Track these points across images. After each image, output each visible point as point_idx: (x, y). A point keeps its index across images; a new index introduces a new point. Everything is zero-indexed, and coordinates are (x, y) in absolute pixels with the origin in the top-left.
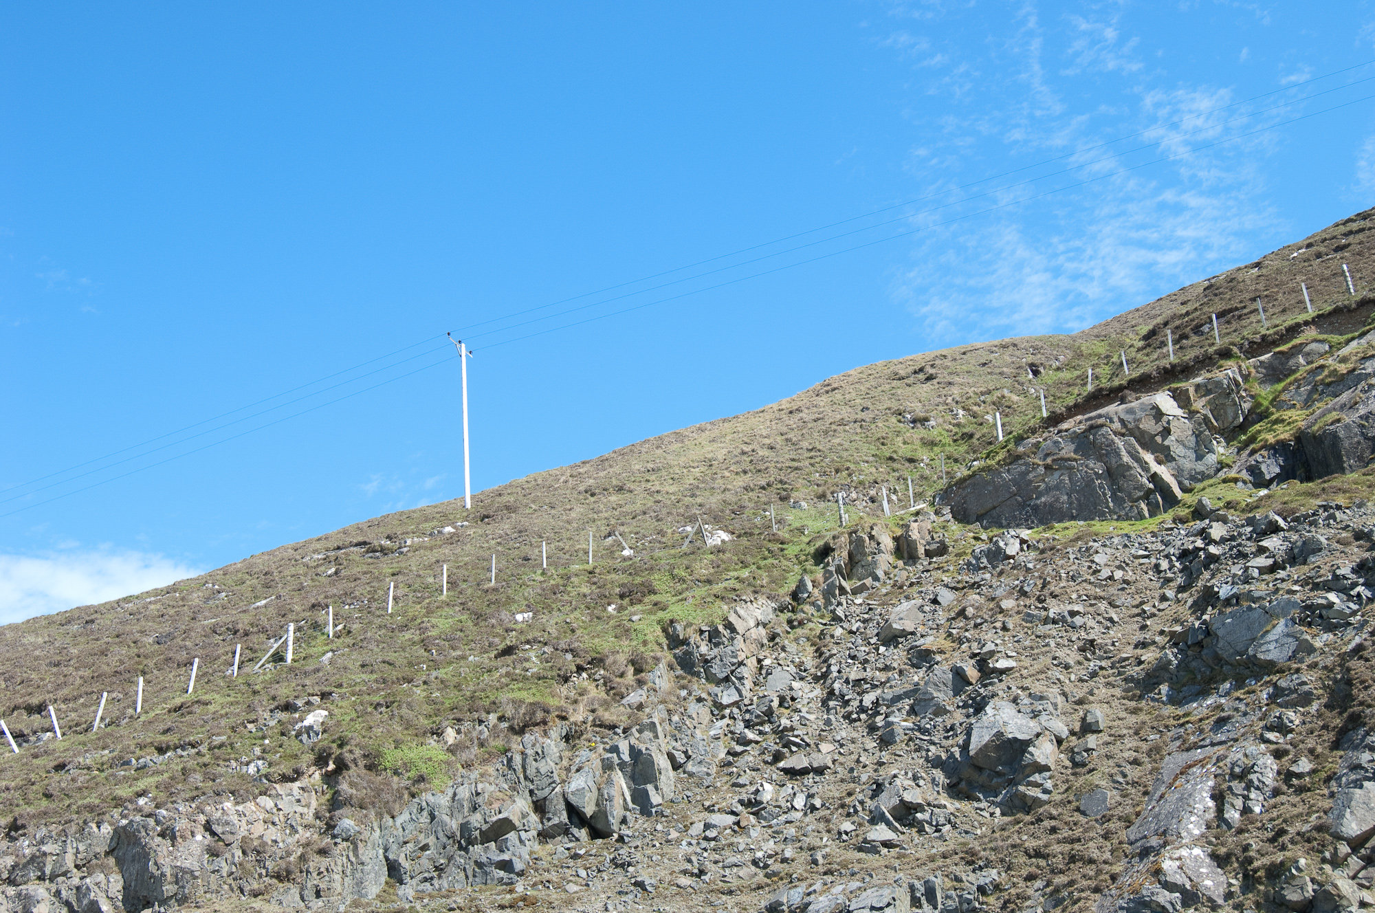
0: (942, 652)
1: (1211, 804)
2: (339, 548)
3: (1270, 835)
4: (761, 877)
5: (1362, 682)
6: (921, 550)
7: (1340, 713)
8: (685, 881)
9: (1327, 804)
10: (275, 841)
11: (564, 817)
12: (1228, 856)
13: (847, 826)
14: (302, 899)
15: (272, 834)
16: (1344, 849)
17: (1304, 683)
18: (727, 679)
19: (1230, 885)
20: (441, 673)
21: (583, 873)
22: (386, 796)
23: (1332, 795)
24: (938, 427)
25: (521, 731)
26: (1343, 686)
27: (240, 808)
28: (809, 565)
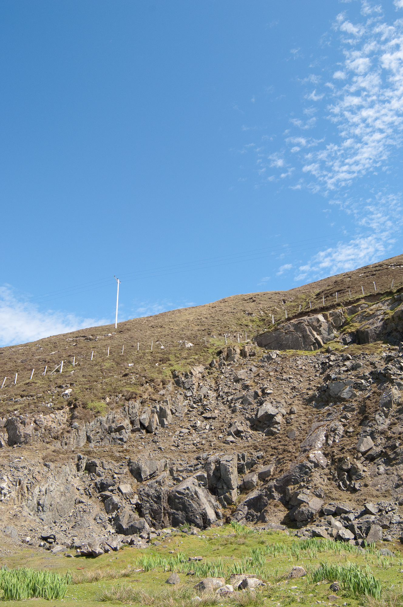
0: (252, 386)
1: (324, 438)
2: (77, 337)
3: (340, 449)
4: (195, 449)
5: (369, 407)
6: (248, 354)
7: (362, 415)
8: (173, 448)
9: (356, 441)
10: (54, 427)
11: (139, 426)
12: (328, 454)
13: (221, 435)
14: (61, 446)
15: (54, 425)
16: (360, 455)
17: (353, 405)
18: (189, 389)
19: (328, 462)
20: (106, 380)
21: (144, 443)
22: (88, 417)
23: (358, 439)
24: (255, 317)
25: (128, 400)
26: (363, 407)
27: (45, 417)
28: (215, 356)
